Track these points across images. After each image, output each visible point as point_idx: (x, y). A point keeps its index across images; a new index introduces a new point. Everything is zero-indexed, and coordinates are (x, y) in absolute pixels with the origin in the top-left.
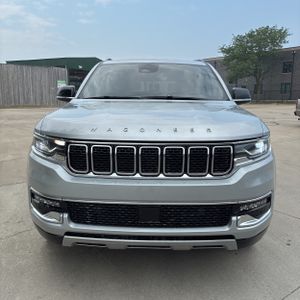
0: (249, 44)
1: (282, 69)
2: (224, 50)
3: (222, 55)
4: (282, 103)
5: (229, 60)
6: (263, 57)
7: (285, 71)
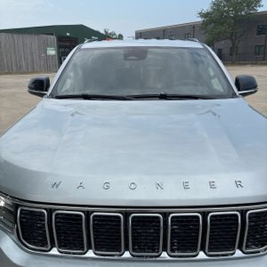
0: (226, 9)
1: (256, 32)
2: (202, 15)
3: (200, 19)
4: (256, 64)
5: (207, 25)
6: (239, 21)
7: (259, 33)
